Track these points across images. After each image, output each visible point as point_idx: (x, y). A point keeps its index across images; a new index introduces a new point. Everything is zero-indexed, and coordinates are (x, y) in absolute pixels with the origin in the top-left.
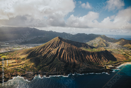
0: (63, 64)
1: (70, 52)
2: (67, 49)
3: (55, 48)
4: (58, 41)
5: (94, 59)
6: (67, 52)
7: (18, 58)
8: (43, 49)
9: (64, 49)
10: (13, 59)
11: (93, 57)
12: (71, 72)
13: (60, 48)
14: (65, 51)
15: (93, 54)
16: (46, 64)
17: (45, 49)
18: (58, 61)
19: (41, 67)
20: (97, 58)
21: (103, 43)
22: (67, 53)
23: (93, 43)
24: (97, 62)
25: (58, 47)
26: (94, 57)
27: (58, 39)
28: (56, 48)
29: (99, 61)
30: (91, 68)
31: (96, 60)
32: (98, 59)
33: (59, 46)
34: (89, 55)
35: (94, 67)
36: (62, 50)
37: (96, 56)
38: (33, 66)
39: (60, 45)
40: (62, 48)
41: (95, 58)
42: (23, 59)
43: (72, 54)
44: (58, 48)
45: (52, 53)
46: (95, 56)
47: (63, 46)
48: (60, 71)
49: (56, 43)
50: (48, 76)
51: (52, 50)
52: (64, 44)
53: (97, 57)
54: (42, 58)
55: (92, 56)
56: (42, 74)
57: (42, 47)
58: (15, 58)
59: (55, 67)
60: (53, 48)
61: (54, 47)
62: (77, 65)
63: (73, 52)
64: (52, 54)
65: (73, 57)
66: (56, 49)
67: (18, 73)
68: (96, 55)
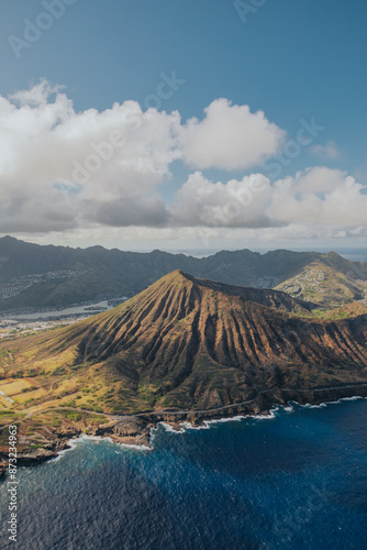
0: (240, 375)
1: (247, 330)
2: (230, 318)
3: (179, 318)
4: (185, 290)
5: (340, 346)
6: (234, 330)
7: (33, 371)
8: (128, 326)
9: (217, 318)
10: (14, 376)
11: (336, 341)
12: (277, 402)
13: (204, 317)
14: (227, 327)
15: (331, 328)
16: (168, 383)
17: (135, 324)
18: (212, 365)
19: (155, 394)
20: (349, 343)
21: (342, 286)
22: (236, 335)
23: (300, 290)
24: (353, 357)
25: (191, 310)
26: (339, 340)
27: (184, 282)
28: (182, 316)
29: (360, 355)
30: (344, 380)
31: (349, 351)
32: (357, 349)
33: (196, 309)
34: (319, 334)
35: (351, 377)
36: (212, 321)
37: (345, 336)
38: (121, 392)
39: (196, 302)
40: (209, 316)
41: (343, 345)
42: (59, 372)
43: (257, 336)
44: (192, 315)
45: (174, 338)
46: (341, 336)
47: (213, 306)
48: (238, 402)
49: (178, 299)
50: (198, 422)
51: (171, 326)
52: (212, 299)
53: (350, 340)
54: (142, 362)
55: (332, 336)
56: (173, 418)
57: (120, 319)
58: (21, 372)
59: (211, 390)
60: (171, 319)
61: (173, 315)
62: (288, 374)
63: (258, 326)
64: (177, 340)
65: (263, 346)
66: (187, 322)
67: (77, 424)
68: (345, 332)
